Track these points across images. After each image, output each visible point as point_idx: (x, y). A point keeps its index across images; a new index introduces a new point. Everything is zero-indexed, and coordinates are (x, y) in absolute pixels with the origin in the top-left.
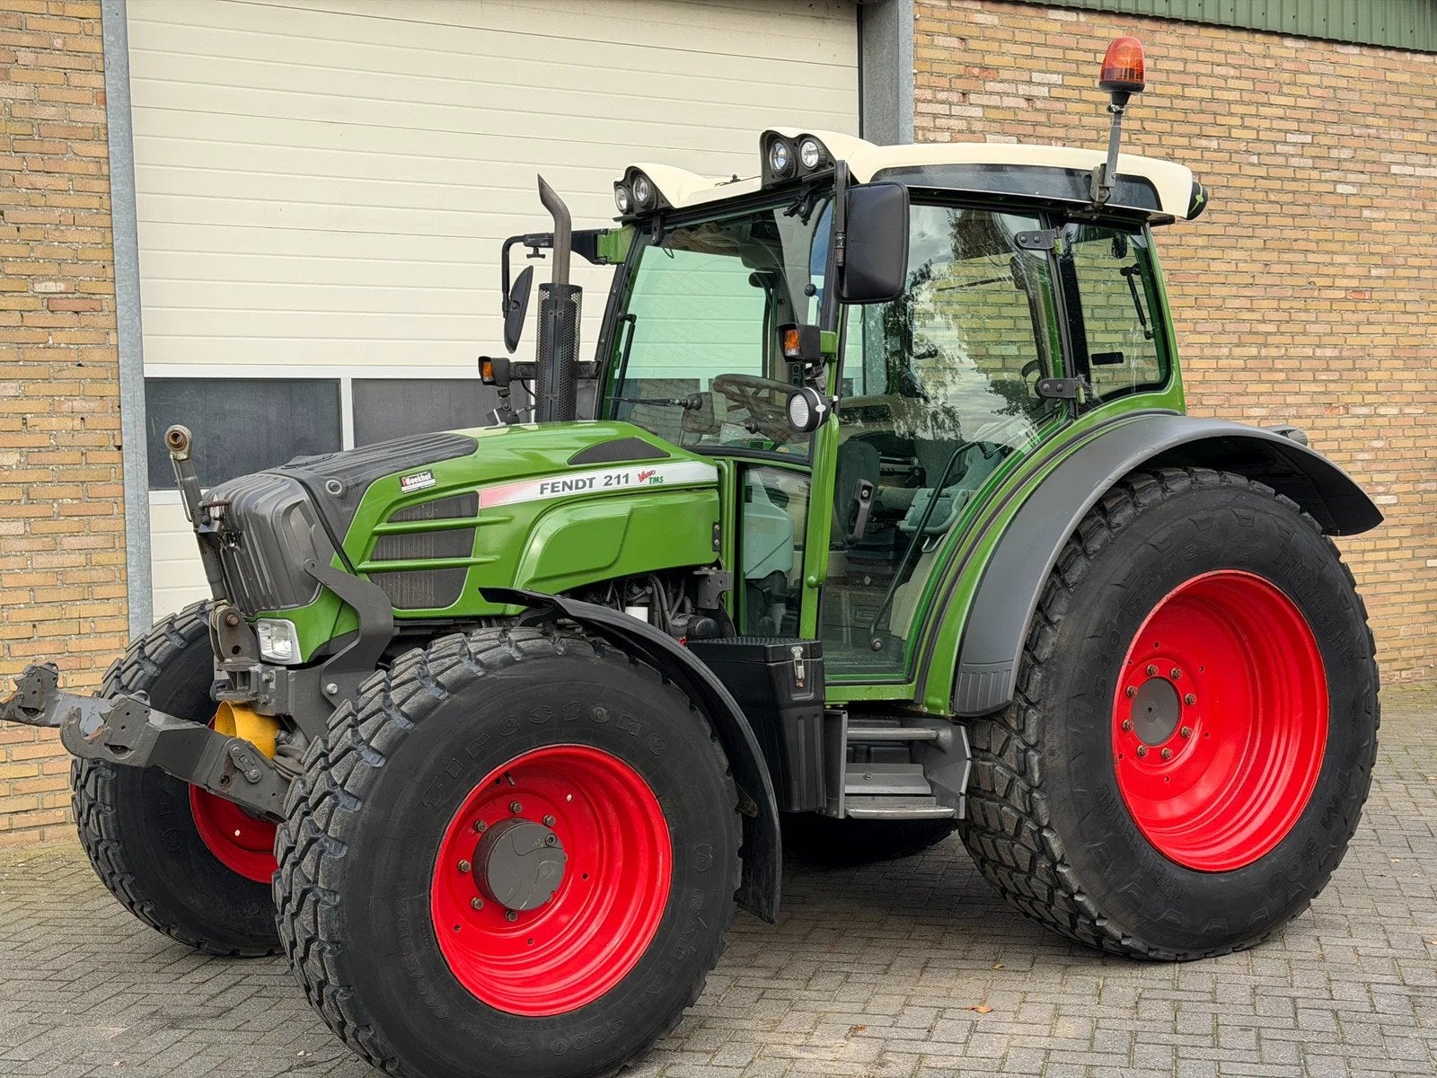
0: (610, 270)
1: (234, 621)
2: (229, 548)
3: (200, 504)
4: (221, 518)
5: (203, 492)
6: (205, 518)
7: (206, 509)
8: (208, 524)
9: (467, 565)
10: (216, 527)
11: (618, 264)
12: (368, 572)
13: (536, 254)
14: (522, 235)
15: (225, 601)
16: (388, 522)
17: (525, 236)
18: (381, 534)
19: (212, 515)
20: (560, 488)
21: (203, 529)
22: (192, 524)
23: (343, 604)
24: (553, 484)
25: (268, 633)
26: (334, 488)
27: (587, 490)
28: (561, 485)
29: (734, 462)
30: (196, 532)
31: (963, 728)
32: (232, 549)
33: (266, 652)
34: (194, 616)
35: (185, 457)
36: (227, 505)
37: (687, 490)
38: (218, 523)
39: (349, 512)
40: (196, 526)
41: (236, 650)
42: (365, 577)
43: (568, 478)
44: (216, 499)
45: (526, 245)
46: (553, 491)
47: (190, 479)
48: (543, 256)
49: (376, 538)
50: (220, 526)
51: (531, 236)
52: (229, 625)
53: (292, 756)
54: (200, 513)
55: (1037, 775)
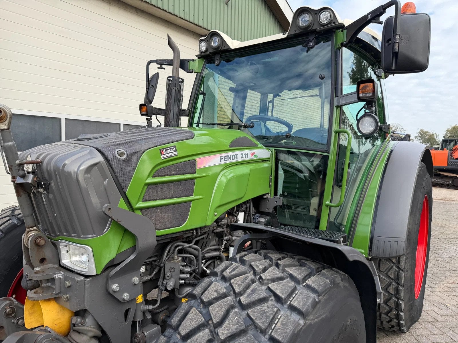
0: (193, 76)
1: (42, 242)
2: (38, 192)
3: (17, 162)
4: (33, 172)
5: (19, 153)
6: (21, 172)
7: (21, 165)
8: (23, 177)
9: (191, 201)
10: (30, 179)
11: (197, 73)
12: (141, 209)
13: (161, 68)
14: (156, 59)
15: (35, 228)
16: (153, 177)
17: (157, 60)
18: (149, 185)
19: (26, 169)
20: (227, 159)
21: (19, 180)
22: (10, 176)
23: (126, 231)
24: (224, 157)
25: (67, 249)
26: (122, 154)
27: (236, 160)
28: (227, 157)
29: (275, 150)
30: (13, 182)
31: (373, 262)
32: (41, 193)
33: (66, 261)
34: (8, 218)
35: (6, 127)
36: (38, 164)
37: (263, 161)
38: (31, 176)
39: (131, 171)
40: (13, 177)
41: (43, 261)
42: (139, 213)
43: (229, 154)
44: (29, 159)
45: (157, 64)
46: (225, 160)
47: (9, 144)
48: (164, 69)
49: (146, 187)
50: (33, 178)
51: (160, 60)
52: (37, 245)
53: (86, 334)
54: (17, 168)
55: (403, 281)
